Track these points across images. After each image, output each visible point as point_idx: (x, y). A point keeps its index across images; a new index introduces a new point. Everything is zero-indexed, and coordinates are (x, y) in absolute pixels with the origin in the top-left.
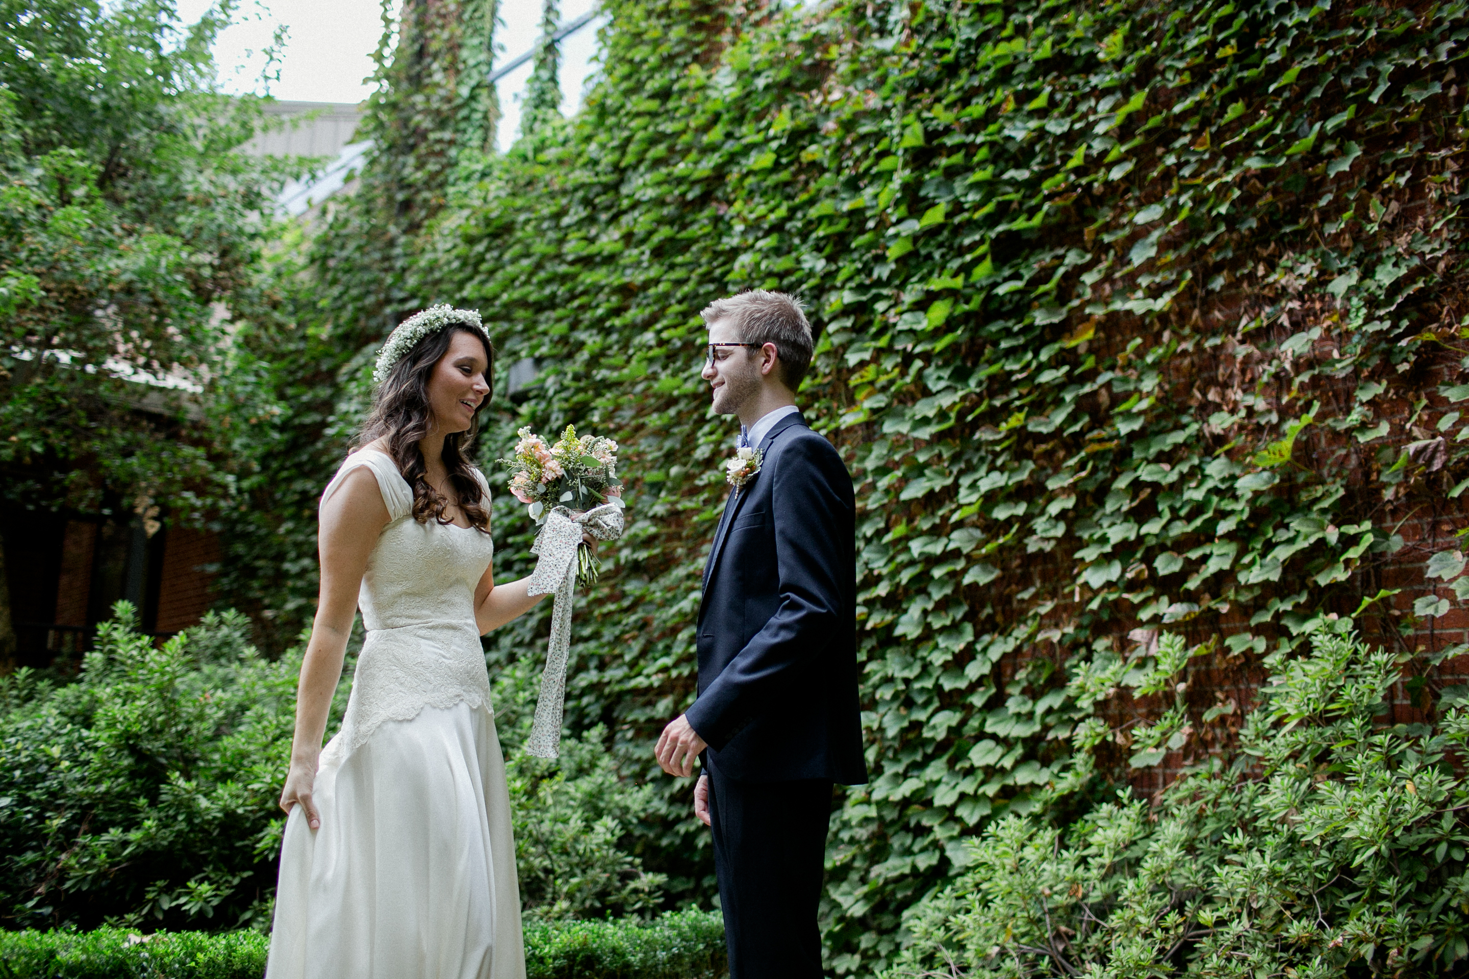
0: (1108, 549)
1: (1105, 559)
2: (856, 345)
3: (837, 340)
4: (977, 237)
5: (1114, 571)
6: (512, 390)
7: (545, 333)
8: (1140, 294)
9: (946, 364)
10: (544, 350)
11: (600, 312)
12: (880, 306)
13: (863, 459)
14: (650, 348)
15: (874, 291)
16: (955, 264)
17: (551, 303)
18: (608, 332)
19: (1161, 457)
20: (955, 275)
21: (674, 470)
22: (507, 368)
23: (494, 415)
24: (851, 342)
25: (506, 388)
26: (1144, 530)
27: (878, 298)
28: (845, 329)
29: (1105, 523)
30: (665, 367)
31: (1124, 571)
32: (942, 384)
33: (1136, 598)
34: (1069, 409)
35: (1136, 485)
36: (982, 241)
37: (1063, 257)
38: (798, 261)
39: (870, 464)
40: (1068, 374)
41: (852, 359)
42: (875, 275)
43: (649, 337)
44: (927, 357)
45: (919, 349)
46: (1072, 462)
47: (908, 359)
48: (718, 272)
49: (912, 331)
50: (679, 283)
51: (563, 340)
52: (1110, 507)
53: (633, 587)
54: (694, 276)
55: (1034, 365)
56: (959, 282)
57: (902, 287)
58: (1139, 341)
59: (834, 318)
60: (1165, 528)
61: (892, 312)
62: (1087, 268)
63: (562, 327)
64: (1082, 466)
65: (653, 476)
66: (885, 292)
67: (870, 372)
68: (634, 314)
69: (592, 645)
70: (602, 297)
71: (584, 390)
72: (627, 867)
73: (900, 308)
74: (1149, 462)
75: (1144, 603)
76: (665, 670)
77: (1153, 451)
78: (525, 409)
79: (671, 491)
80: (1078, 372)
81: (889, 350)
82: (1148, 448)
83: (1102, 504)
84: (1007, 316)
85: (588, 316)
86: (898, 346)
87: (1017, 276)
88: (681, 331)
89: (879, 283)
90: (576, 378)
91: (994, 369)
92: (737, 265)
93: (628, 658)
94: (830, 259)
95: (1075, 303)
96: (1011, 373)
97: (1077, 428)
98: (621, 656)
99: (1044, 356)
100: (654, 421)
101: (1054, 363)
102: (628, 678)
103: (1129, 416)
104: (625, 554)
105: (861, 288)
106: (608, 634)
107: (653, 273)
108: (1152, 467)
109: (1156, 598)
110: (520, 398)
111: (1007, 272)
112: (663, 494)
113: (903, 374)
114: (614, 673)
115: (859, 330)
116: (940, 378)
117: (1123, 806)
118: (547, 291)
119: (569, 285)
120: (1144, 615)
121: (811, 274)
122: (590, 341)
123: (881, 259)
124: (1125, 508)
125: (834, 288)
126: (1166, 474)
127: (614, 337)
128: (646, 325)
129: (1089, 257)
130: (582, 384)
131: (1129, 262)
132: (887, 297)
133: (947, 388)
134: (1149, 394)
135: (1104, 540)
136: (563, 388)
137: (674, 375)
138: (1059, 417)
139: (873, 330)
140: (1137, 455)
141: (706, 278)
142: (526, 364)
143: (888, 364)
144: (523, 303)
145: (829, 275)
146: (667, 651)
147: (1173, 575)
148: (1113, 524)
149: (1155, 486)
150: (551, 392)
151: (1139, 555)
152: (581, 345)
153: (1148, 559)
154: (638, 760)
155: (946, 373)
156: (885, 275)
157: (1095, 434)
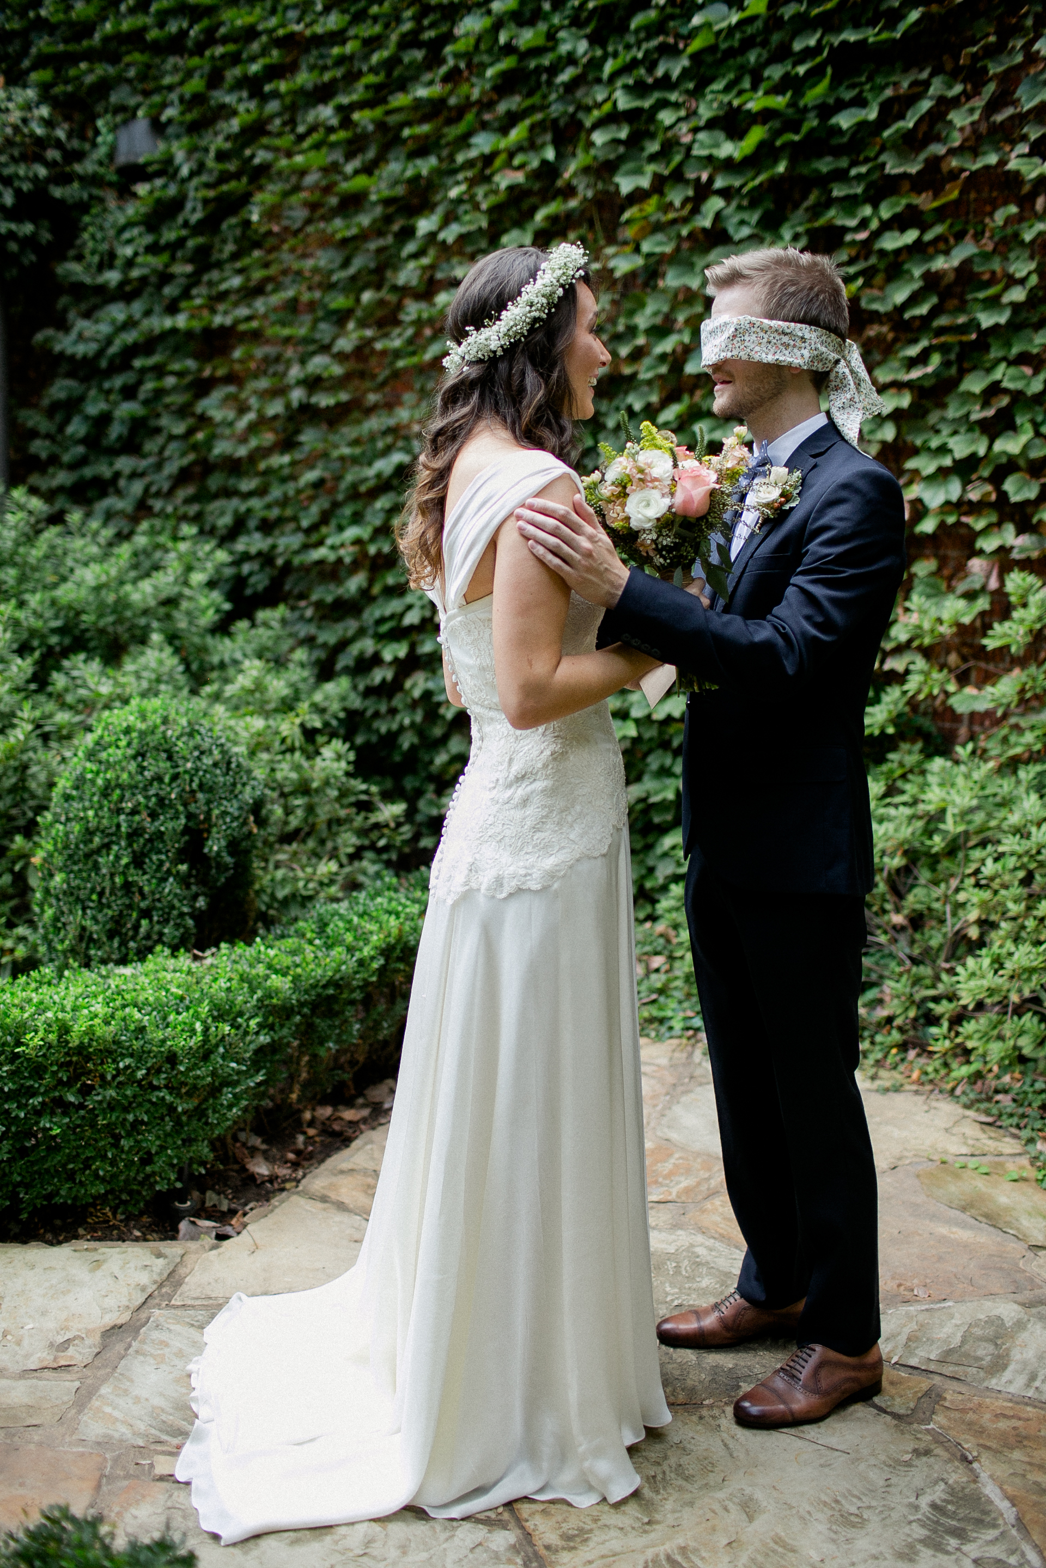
0: (947, 462)
1: (942, 474)
2: (630, 165)
3: (602, 155)
4: (812, 42)
5: (954, 489)
6: (121, 159)
7: (170, 88)
8: (1024, 148)
9: (753, 205)
10: (170, 113)
11: (254, 68)
12: (666, 117)
13: (631, 313)
14: (331, 130)
15: (656, 95)
16: (775, 72)
17: (176, 45)
18: (264, 98)
19: (1023, 359)
20: (777, 90)
21: (367, 296)
22: (114, 129)
23: (96, 192)
24: (621, 160)
25: (111, 156)
26: (999, 446)
27: (664, 104)
28: (616, 142)
29: (946, 431)
30: (349, 156)
31: (964, 490)
32: (745, 232)
33: (980, 525)
34: (916, 285)
35: (994, 390)
36: (818, 49)
37: (927, 84)
38: (551, 36)
39: (642, 321)
40: (918, 241)
41: (626, 184)
42: (660, 72)
43: (326, 112)
44: (726, 193)
45: (719, 183)
46: (913, 351)
47: (703, 192)
48: (430, 34)
49: (710, 158)
50: (372, 44)
51: (198, 99)
52: (953, 412)
53: (309, 437)
54: (394, 38)
55: (874, 224)
56: (779, 101)
57: (697, 93)
58: (1013, 209)
59: (600, 124)
60: (1026, 447)
61: (684, 128)
62: (955, 103)
63: (196, 84)
64: (922, 358)
65: (339, 302)
66: (674, 97)
67: (651, 205)
68: (304, 78)
69: (256, 503)
70: (255, 47)
71: (237, 176)
72: (364, 797)
73: (693, 123)
74: (1011, 363)
75: (985, 531)
76: (358, 542)
77: (1015, 351)
78: (142, 189)
79: (362, 324)
80: (929, 236)
81: (677, 176)
82: (1009, 345)
83: (944, 406)
84: (837, 152)
85: (235, 72)
86: (691, 175)
87: (860, 102)
88: (378, 112)
89: (665, 83)
90: (221, 156)
91: (821, 222)
92: (459, 30)
93: (305, 523)
94: (596, 39)
95: (938, 149)
96: (845, 230)
97: (923, 310)
98: (295, 519)
99: (885, 213)
100: (339, 227)
101: (899, 223)
102: (306, 547)
103: (993, 303)
104: (297, 395)
105: (639, 89)
106: (276, 492)
107: (333, 21)
108: (1012, 371)
109: (999, 525)
110: (135, 173)
111: (848, 95)
112: (351, 325)
113: (696, 211)
114: (288, 541)
115: (634, 142)
116: (742, 223)
117: (957, 762)
118: (173, 27)
119: (205, 23)
120: (989, 544)
121: (571, 59)
122: (241, 108)
123: (670, 51)
124: (975, 417)
125: (599, 81)
126: (1028, 379)
127: (273, 106)
128: (322, 94)
129: (958, 89)
130: (232, 167)
131: (1015, 103)
132: (676, 106)
133: (751, 237)
134: (1022, 281)
135: (943, 450)
136: (200, 169)
137: (368, 169)
138: (900, 296)
139: (653, 147)
140: (995, 353)
141: (410, 41)
142: (141, 124)
143: (676, 196)
144: (136, 38)
145: (594, 65)
146: (357, 518)
147: (1027, 503)
148: (955, 433)
149: (1017, 396)
150: (185, 171)
151: (986, 473)
152: (227, 112)
153: (997, 479)
154: (325, 645)
155: (754, 217)
156: (676, 73)
157: (943, 321)
